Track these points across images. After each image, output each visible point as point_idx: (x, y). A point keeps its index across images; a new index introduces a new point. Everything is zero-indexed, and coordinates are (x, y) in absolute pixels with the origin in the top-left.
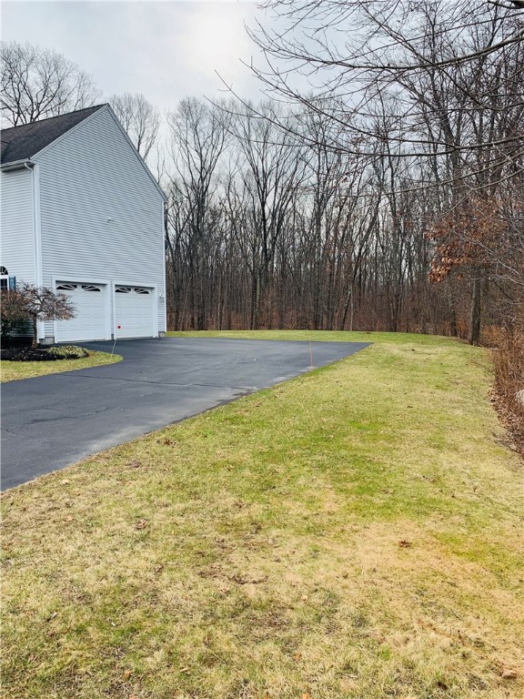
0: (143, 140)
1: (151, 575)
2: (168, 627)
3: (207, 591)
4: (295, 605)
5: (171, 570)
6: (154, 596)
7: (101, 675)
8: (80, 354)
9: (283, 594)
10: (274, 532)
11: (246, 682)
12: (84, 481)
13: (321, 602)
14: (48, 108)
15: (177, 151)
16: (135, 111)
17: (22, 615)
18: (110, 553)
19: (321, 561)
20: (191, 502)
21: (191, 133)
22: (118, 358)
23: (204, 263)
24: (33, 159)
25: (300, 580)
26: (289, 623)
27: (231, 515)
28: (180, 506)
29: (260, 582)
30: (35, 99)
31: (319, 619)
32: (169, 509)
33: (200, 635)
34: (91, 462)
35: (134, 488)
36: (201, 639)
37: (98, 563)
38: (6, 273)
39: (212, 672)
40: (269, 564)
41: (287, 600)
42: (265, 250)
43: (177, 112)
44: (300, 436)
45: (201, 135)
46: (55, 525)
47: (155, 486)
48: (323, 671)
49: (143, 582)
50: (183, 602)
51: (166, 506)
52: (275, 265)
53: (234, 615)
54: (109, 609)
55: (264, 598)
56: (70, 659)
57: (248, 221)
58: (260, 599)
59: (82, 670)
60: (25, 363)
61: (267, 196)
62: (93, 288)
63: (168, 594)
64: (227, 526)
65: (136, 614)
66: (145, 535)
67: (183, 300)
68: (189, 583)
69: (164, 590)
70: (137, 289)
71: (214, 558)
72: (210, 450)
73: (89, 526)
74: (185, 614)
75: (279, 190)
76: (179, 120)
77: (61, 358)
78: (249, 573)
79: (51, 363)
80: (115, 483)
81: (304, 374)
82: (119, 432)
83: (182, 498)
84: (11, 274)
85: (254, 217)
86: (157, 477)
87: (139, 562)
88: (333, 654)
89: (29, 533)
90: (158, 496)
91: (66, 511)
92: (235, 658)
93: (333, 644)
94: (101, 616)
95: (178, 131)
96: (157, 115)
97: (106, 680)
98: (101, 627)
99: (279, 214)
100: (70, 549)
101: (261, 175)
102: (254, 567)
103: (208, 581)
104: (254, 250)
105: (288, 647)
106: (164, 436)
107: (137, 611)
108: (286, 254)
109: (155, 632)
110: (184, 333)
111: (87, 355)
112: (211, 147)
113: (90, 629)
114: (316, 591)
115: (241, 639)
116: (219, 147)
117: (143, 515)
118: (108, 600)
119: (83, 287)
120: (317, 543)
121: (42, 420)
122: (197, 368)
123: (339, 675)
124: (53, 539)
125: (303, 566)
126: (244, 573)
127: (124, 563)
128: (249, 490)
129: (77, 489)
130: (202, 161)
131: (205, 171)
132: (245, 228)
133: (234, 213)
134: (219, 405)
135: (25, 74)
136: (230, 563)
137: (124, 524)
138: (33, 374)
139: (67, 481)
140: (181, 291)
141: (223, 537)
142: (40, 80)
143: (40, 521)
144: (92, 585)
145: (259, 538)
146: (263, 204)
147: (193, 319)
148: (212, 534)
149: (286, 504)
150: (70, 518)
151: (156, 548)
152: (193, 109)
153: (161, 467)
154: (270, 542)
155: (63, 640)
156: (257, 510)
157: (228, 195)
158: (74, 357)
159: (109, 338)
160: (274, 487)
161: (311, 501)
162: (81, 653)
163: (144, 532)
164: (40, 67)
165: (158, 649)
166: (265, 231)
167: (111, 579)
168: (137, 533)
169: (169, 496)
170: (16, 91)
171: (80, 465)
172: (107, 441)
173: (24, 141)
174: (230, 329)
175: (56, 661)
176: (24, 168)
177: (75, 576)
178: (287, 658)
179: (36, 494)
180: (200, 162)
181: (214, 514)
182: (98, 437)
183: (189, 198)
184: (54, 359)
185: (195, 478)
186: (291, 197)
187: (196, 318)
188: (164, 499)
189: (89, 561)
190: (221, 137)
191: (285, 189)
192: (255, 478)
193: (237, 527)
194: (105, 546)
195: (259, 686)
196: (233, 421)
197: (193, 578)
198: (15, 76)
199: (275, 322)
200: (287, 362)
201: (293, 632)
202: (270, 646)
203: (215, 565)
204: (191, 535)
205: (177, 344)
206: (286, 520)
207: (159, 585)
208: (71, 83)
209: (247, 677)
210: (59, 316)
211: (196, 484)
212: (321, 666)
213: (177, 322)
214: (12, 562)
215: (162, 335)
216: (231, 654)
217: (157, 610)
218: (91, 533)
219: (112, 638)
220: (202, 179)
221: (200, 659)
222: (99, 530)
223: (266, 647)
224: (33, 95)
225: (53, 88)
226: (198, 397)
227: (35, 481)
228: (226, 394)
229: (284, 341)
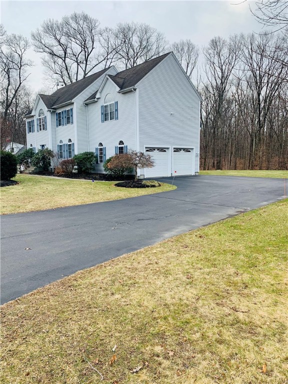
0: (190, 65)
1: (194, 300)
2: (202, 324)
3: (219, 312)
4: (262, 326)
5: (203, 300)
6: (196, 310)
7: (175, 338)
8: (157, 185)
9: (257, 320)
10: (254, 290)
11: (236, 354)
12: (162, 252)
13: (277, 327)
14: (142, 54)
15: (208, 69)
16: (186, 49)
17: (142, 308)
18: (176, 288)
19: (278, 308)
20: (213, 269)
21: (216, 57)
22: (175, 187)
23: (222, 131)
24: (136, 86)
25: (266, 315)
26: (259, 334)
27: (232, 278)
28: (208, 270)
29: (245, 312)
30: (135, 51)
31: (274, 335)
32: (202, 271)
33: (216, 330)
34: (165, 243)
35: (185, 258)
36: (216, 332)
37: (171, 291)
38: (123, 144)
39: (221, 347)
40: (250, 305)
41: (258, 323)
42: (259, 121)
43: (209, 46)
44: (273, 239)
45: (222, 58)
46: (152, 272)
47: (194, 259)
48: (274, 358)
49: (191, 303)
50: (208, 315)
51: (201, 269)
52: (265, 130)
53: (232, 325)
54: (176, 312)
55: (247, 320)
56: (162, 329)
57: (249, 105)
58: (245, 320)
59: (167, 334)
60: (132, 189)
61: (261, 89)
62: (162, 150)
63: (202, 310)
64: (231, 283)
65: (188, 316)
66: (191, 281)
67: (209, 152)
68: (211, 307)
69: (200, 308)
70: (184, 149)
71: (224, 297)
72: (223, 243)
73: (167, 273)
74: (209, 320)
75: (270, 85)
76: (210, 51)
77: (148, 186)
78: (240, 307)
79: (143, 189)
80: (177, 255)
81: (280, 201)
82: (177, 229)
83: (208, 266)
84: (125, 144)
85: (253, 102)
86: (196, 254)
87: (189, 294)
88: (280, 351)
89: (142, 274)
90: (197, 264)
91: (156, 265)
92: (232, 343)
93: (281, 347)
94: (173, 314)
95: (209, 57)
96: (198, 50)
97: (177, 340)
98: (174, 319)
99: (269, 99)
100: (159, 283)
101: (258, 78)
102: (243, 304)
103: (220, 307)
104: (252, 121)
105: (257, 344)
106: (199, 233)
107: (188, 315)
108: (273, 123)
109: (196, 325)
110: (209, 171)
111: (160, 186)
112: (228, 64)
113: (169, 318)
114: (274, 321)
115: (235, 336)
116: (233, 64)
117: (190, 272)
118: (176, 308)
119: (158, 150)
120: (277, 299)
121: (142, 220)
122: (216, 194)
123: (283, 361)
124: (152, 278)
125: (268, 308)
126: (238, 307)
127: (182, 293)
128: (242, 267)
129: (160, 256)
130: (222, 72)
131: (224, 78)
132: (247, 109)
133: (241, 101)
134: (227, 218)
135: (131, 39)
136: (231, 301)
137: (182, 275)
138: (136, 195)
139: (155, 251)
140: (208, 148)
141: (228, 288)
142: (138, 40)
143: (146, 269)
144: (169, 301)
145: (246, 291)
146: (259, 94)
147: (214, 163)
148: (223, 286)
149: (262, 276)
150: (158, 269)
151: (196, 288)
152: (218, 43)
153: (198, 249)
154: (252, 294)
155: (159, 321)
156: (246, 277)
157: (237, 91)
158: (154, 186)
159: (170, 175)
160: (256, 266)
161: (276, 276)
162: (166, 327)
163: (191, 280)
164: (138, 33)
165: (198, 332)
166: (259, 111)
167: (177, 299)
168: (187, 280)
169: (202, 264)
170: (127, 48)
171: (161, 244)
172: (172, 233)
173: (132, 77)
174: (235, 169)
175: (157, 328)
176: (132, 91)
177: (162, 295)
178: (256, 348)
179: (143, 256)
180: (221, 73)
181: (224, 276)
182: (168, 230)
183: (214, 95)
184: (145, 187)
185: (215, 257)
186: (278, 89)
187: (216, 162)
188: (199, 266)
189: (167, 289)
190: (234, 58)
191: (273, 84)
192: (246, 260)
193: (235, 284)
194: (173, 285)
195: (242, 357)
196: (235, 227)
197: (213, 305)
198: (127, 40)
199: (264, 165)
200: (270, 192)
201: (260, 338)
202: (249, 342)
203: (224, 301)
204: (213, 285)
205: (205, 179)
206: (261, 284)
207: (197, 305)
208: (153, 39)
209: (237, 352)
210: (147, 166)
211: (215, 260)
212: (273, 355)
213: (204, 165)
214: (136, 285)
215: (197, 174)
216: (230, 341)
217: (197, 316)
218: (167, 277)
219: (178, 324)
220: (222, 83)
221: (216, 340)
222: (171, 276)
223: (246, 342)
224: (135, 48)
225: (144, 43)
226: (216, 212)
227: (142, 250)
228: (232, 211)
229: (268, 178)
